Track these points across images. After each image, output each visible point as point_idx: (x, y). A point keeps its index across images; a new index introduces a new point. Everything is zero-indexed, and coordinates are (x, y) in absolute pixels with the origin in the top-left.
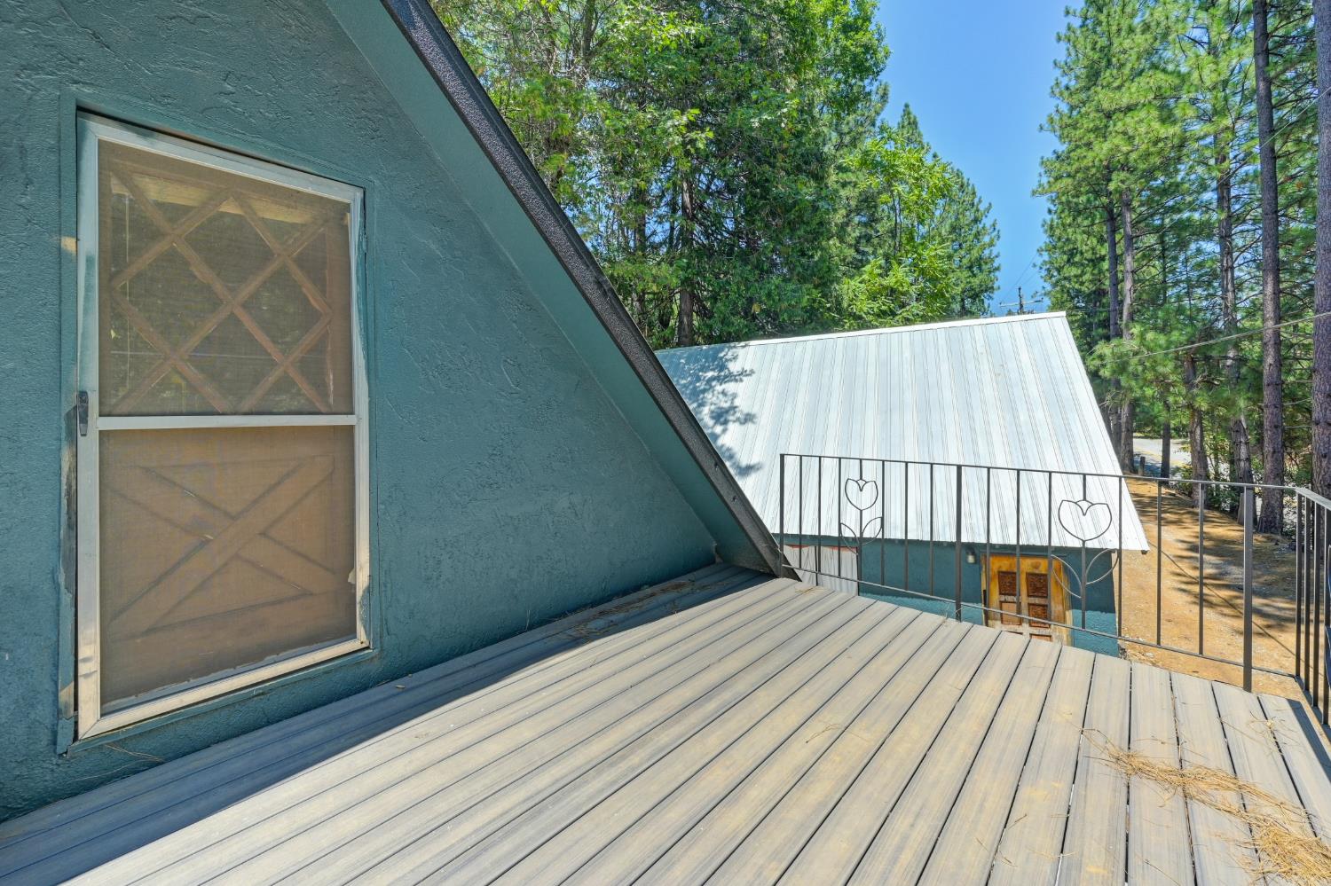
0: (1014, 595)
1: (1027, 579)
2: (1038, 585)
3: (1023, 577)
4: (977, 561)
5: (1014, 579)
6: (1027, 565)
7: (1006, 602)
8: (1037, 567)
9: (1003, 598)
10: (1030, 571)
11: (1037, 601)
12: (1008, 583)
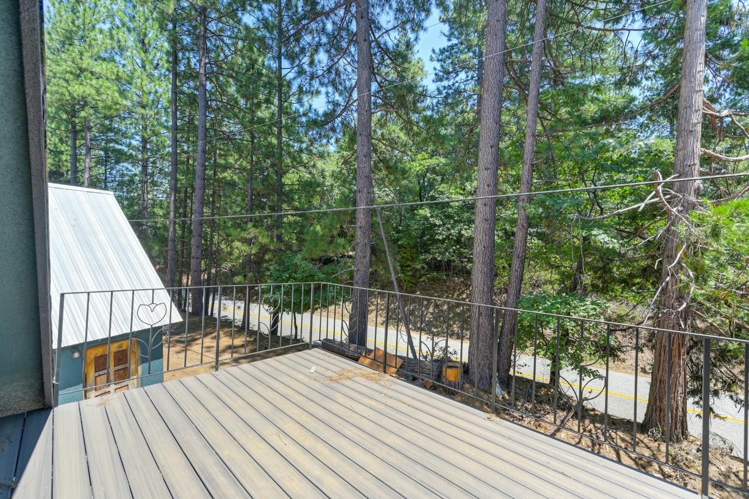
0: (105, 369)
1: (115, 356)
2: (121, 357)
3: (112, 356)
4: (81, 355)
5: (106, 359)
6: (114, 347)
7: (99, 375)
8: (120, 347)
9: (97, 374)
10: (116, 350)
11: (120, 367)
12: (101, 364)
